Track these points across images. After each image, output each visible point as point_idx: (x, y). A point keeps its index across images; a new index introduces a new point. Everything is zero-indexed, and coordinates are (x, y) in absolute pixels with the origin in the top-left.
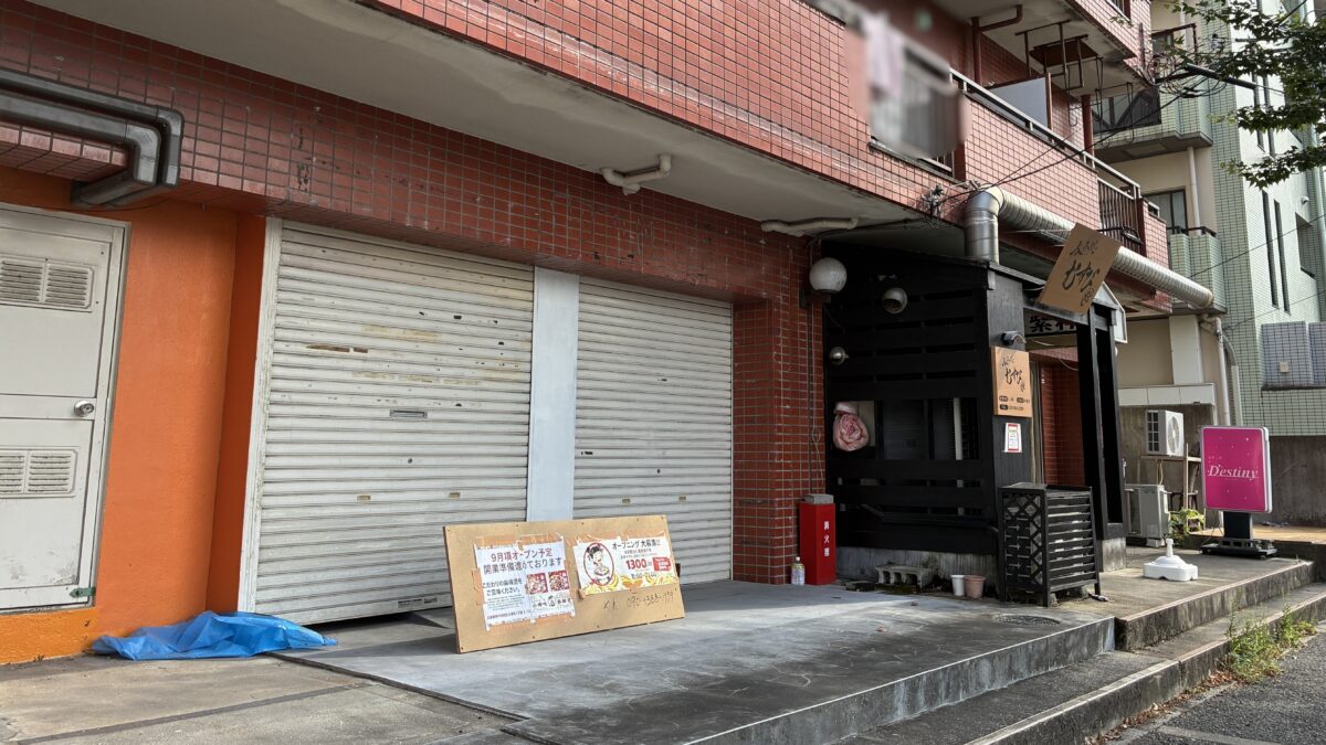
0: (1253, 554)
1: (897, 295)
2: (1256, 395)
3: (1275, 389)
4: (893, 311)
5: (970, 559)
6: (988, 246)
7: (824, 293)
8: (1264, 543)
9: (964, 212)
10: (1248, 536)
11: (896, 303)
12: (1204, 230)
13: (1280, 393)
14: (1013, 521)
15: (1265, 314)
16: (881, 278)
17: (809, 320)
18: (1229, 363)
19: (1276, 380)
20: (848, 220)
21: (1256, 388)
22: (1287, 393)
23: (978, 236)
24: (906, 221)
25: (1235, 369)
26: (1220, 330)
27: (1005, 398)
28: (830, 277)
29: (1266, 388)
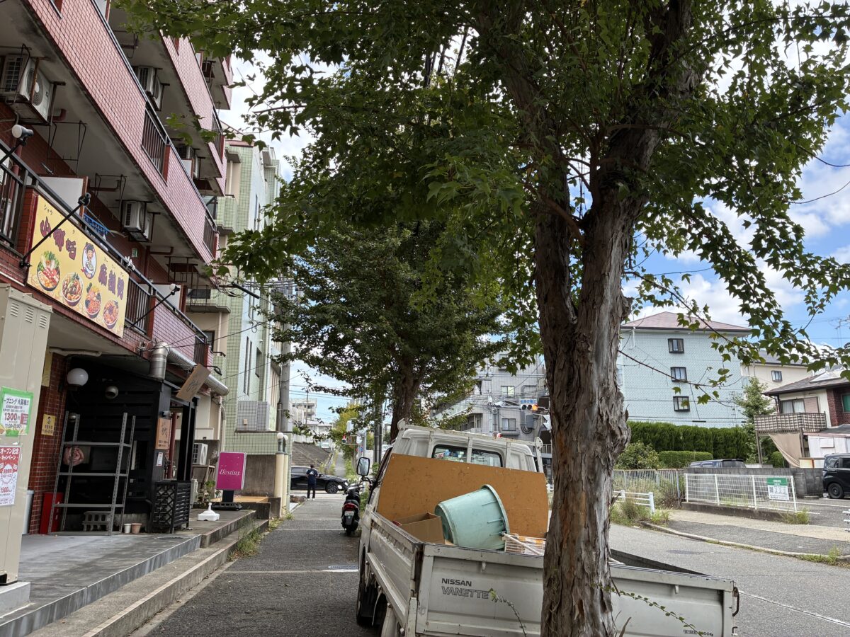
0: (234, 509)
1: (114, 390)
2: (232, 434)
3: (240, 432)
4: (110, 397)
5: (134, 516)
6: (160, 372)
7: (74, 386)
8: (238, 504)
9: (152, 355)
10: (232, 500)
11: (113, 394)
12: (221, 353)
13: (242, 434)
14: (161, 497)
15: (241, 397)
16: (104, 380)
17: (61, 399)
18: (223, 418)
19: (242, 428)
20: (97, 352)
21: (233, 431)
22: (245, 434)
23: (157, 366)
24: (125, 356)
25: (225, 421)
26: (221, 402)
27: (160, 442)
28: (80, 377)
29: (237, 431)
